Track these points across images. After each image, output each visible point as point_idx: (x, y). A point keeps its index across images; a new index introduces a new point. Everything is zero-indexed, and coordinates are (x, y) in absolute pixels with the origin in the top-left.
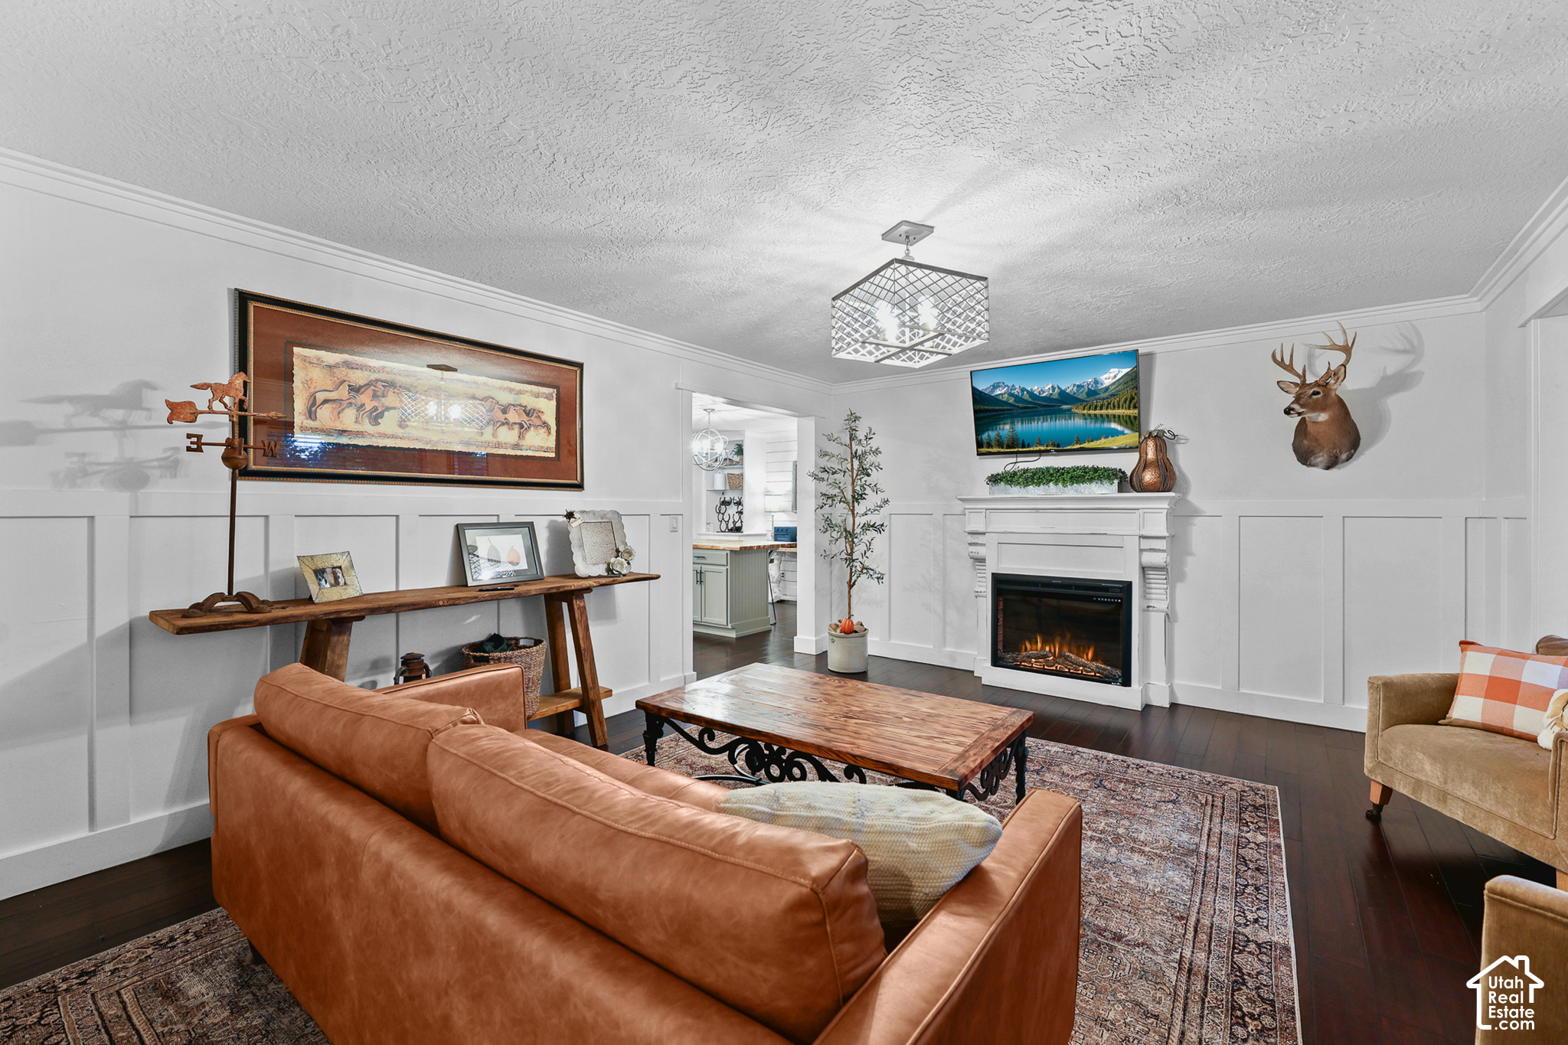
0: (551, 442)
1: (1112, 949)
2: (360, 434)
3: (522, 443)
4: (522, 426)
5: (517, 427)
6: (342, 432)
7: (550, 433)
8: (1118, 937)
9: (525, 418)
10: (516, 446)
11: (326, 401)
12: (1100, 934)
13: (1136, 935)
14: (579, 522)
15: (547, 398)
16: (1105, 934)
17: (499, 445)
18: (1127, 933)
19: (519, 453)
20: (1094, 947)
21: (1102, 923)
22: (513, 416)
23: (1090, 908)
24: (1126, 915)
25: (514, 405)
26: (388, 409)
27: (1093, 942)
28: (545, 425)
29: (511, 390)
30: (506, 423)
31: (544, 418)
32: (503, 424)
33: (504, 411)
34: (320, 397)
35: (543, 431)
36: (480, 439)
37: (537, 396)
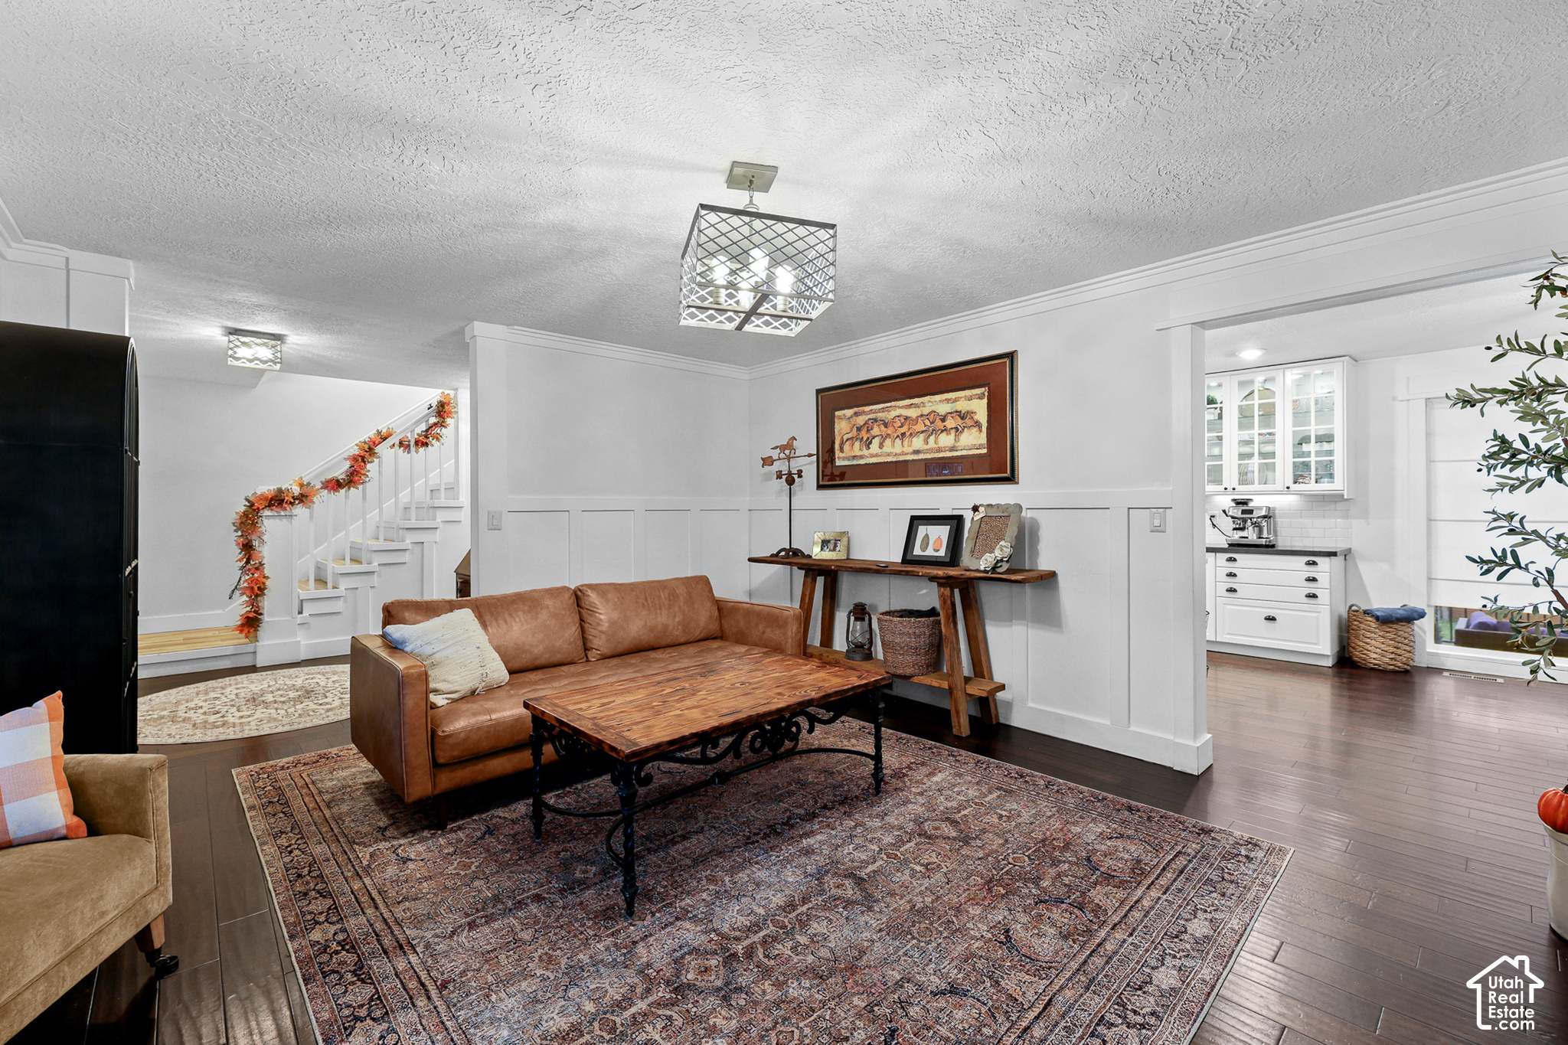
0: (981, 438)
1: (467, 915)
2: (861, 457)
3: (957, 444)
4: (957, 429)
5: (953, 431)
6: (854, 457)
7: (981, 431)
8: (472, 926)
9: (960, 421)
10: (953, 449)
11: (847, 440)
12: (487, 916)
13: (463, 938)
14: (982, 515)
15: (979, 398)
16: (483, 920)
17: (939, 450)
18: (471, 934)
19: (955, 454)
20: (479, 906)
21: (496, 925)
22: (950, 423)
23: (519, 927)
24: (489, 948)
25: (951, 413)
26: (874, 438)
27: (483, 908)
28: (978, 424)
29: (948, 400)
30: (945, 430)
31: (976, 417)
32: (942, 431)
33: (943, 420)
34: (845, 438)
35: (975, 430)
36: (926, 447)
37: (970, 399)
